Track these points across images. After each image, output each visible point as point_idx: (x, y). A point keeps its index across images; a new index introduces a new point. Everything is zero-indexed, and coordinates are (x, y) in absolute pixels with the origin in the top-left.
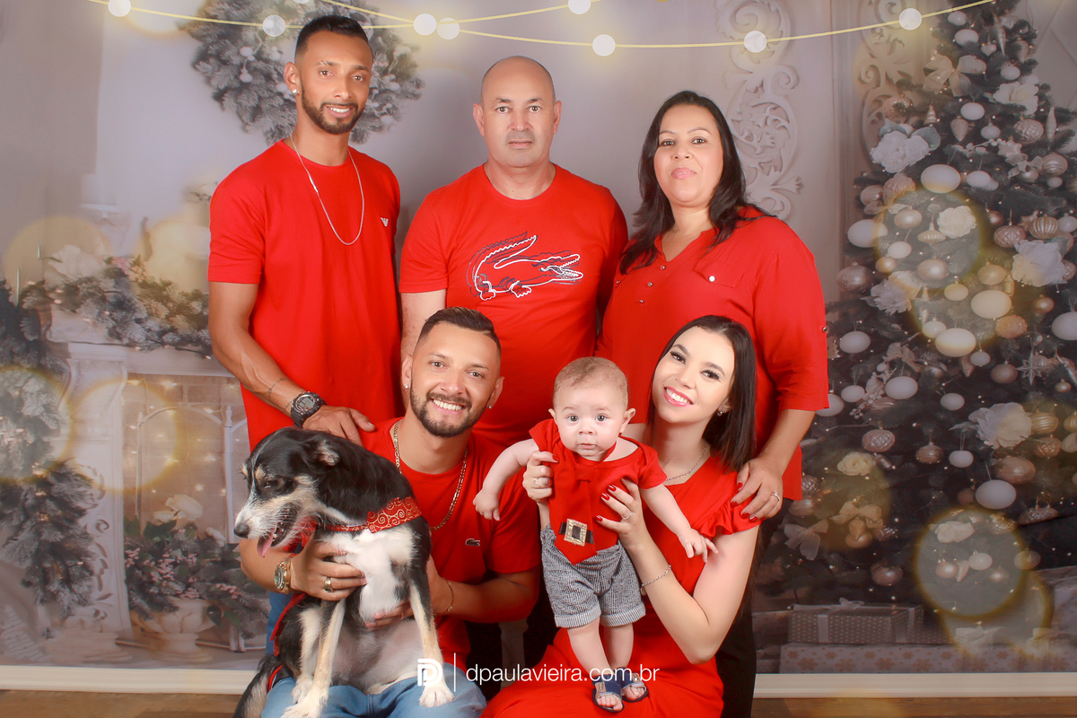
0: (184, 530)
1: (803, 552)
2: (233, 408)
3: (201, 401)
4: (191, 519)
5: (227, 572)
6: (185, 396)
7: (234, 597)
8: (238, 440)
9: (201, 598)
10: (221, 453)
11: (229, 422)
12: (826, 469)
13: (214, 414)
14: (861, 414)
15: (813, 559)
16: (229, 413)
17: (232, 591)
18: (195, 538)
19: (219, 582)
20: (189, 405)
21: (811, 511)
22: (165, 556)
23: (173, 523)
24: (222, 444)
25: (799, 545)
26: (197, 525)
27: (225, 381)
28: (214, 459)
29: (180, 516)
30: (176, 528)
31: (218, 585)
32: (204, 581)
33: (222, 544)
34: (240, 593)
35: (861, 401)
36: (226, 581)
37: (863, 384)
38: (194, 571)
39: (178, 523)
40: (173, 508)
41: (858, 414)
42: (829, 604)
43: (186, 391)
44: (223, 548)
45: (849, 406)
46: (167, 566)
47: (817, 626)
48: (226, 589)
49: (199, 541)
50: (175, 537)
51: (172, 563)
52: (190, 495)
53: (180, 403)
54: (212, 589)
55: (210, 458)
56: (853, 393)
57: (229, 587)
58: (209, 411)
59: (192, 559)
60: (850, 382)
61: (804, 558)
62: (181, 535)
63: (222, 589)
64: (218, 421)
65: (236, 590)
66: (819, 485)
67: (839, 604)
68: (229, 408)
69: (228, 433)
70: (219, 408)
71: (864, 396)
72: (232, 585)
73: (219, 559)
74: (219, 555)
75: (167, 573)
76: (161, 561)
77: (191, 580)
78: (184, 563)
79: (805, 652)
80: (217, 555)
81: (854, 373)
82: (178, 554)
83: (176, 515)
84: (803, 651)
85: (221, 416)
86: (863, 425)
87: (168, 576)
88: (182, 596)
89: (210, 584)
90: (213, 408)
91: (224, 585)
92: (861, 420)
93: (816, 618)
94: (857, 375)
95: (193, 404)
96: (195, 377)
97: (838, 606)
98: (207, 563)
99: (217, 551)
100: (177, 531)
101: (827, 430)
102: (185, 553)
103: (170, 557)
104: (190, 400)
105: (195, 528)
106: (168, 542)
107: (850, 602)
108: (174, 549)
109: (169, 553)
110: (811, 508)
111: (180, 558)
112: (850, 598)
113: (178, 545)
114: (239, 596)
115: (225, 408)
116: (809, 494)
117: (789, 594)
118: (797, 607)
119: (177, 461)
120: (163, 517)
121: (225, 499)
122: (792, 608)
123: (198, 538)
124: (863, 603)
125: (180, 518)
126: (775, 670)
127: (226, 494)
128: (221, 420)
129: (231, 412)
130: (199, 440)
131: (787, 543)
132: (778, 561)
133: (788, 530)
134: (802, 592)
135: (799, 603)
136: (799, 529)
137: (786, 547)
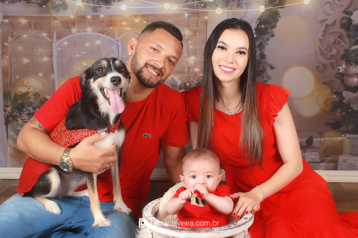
0: (33, 97)
2: (57, 33)
3: (40, 30)
4: (37, 91)
8: (60, 49)
10: (51, 56)
11: (55, 39)
13: (47, 36)
16: (55, 35)
18: (39, 100)
20: (34, 31)
22: (24, 110)
23: (28, 93)
24: (52, 52)
25: (350, 102)
26: (40, 94)
28: (48, 60)
30: (29, 96)
39: (30, 93)
40: (28, 85)
43: (32, 24)
46: (25, 115)
50: (29, 100)
51: (28, 114)
53: (30, 31)
55: (46, 59)
58: (45, 35)
62: (32, 99)
64: (49, 40)
68: (55, 32)
69: (55, 45)
70: (50, 33)
75: (25, 119)
76: (22, 112)
82: (31, 109)
83: (29, 89)
85: (51, 37)
87: (26, 120)
90: (46, 33)
95: (36, 31)
96: (37, 17)
100: (30, 97)
102: (34, 108)
103: (27, 111)
104: (35, 29)
105: (39, 95)
106: (25, 103)
108: (29, 106)
109: (26, 109)
110: (357, 82)
111: (31, 111)
113: (31, 104)
115: (53, 33)
119: (29, 61)
120: (22, 90)
121: (54, 80)
123: (41, 100)
125: (31, 90)
126: (335, 168)
127: (54, 77)
128: (51, 39)
129: (56, 34)
130: (40, 50)
131: (344, 101)
132: (339, 110)
133: (345, 94)
134: (351, 127)
135: (349, 133)
136: (350, 93)
137: (343, 103)
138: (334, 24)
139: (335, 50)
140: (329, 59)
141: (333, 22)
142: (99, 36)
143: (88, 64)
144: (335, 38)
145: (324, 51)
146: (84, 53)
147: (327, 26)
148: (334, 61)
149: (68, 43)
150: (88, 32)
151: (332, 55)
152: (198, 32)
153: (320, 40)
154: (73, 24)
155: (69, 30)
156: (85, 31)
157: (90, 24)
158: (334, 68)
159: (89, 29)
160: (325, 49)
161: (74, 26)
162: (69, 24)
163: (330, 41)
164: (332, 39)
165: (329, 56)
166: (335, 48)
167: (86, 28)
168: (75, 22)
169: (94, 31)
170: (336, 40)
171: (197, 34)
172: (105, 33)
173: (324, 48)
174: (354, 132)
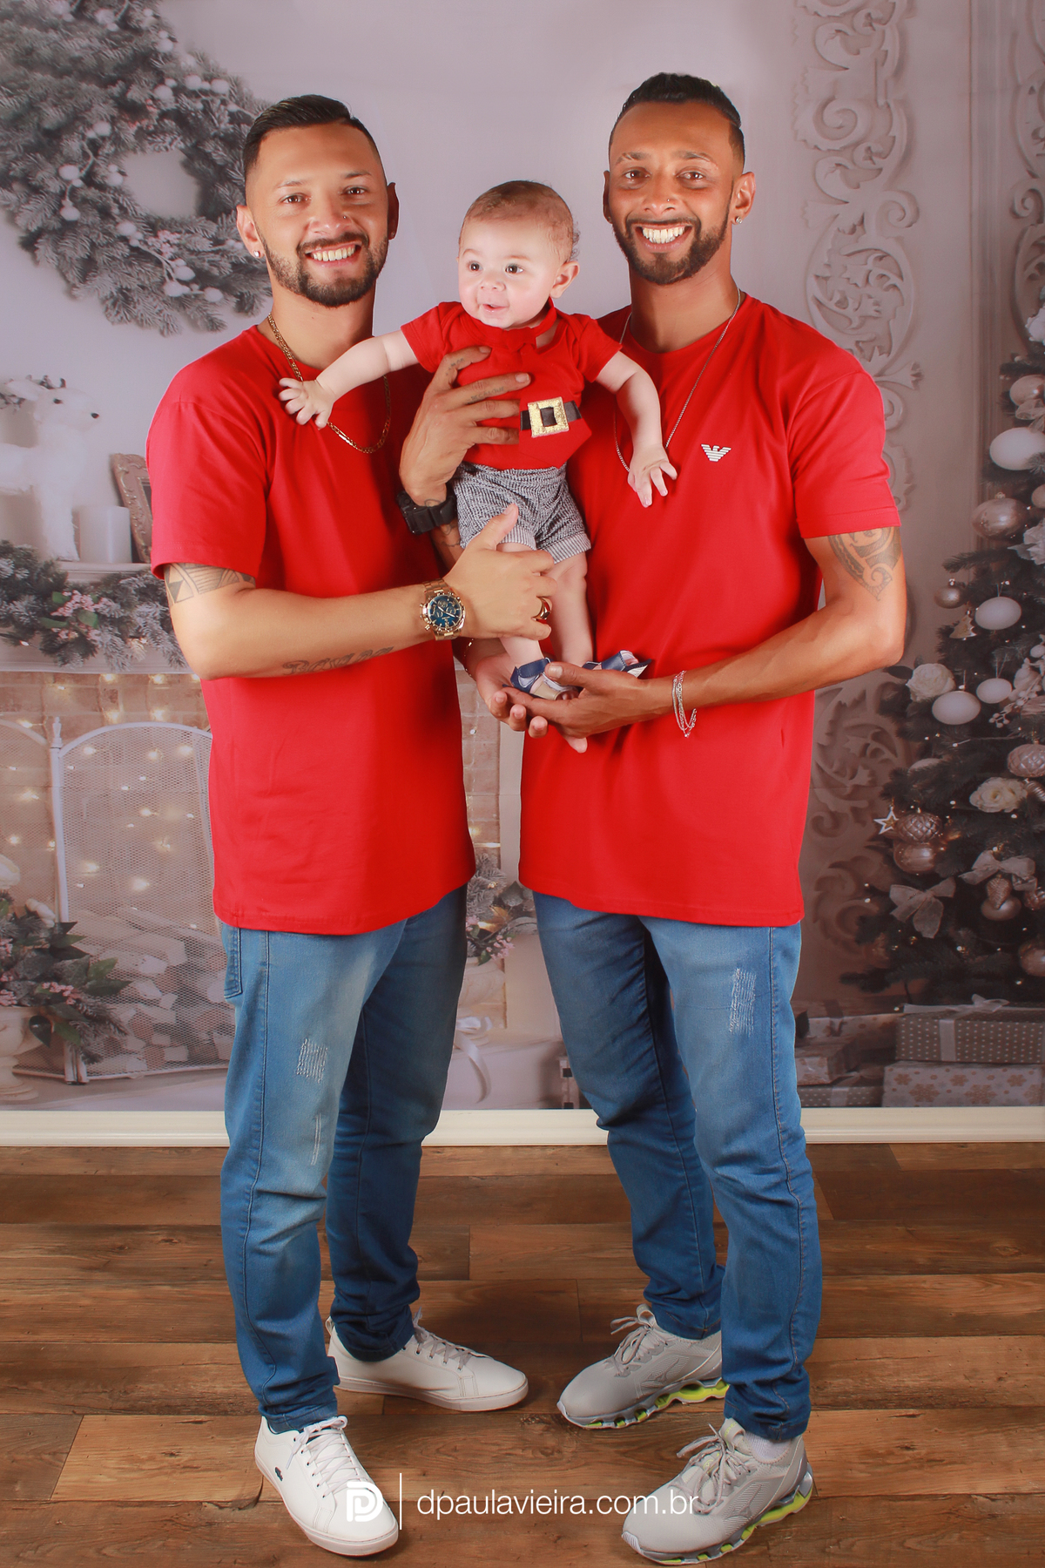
1: (918, 927)
2: (62, 721)
3: (13, 710)
4: (4, 888)
5: (60, 963)
7: (71, 1002)
8: (71, 768)
9: (19, 1003)
10: (46, 787)
11: (57, 741)
12: (953, 802)
13: (33, 728)
14: (1007, 721)
15: (932, 936)
16: (57, 728)
17: (67, 993)
18: (10, 915)
19: (47, 980)
21: (930, 865)
24: (48, 773)
25: (913, 915)
26: (12, 894)
27: (51, 680)
28: (35, 797)
31: (46, 985)
32: (25, 978)
33: (50, 923)
34: (78, 996)
35: (1007, 701)
36: (58, 978)
37: (1010, 676)
38: (8, 964)
41: (1001, 721)
42: (958, 1003)
44: (52, 929)
45: (989, 709)
47: (938, 1037)
48: (58, 990)
49: (16, 919)
54: (37, 991)
55: (30, 795)
56: (994, 689)
57: (63, 987)
58: (26, 724)
59: (6, 947)
60: (991, 673)
61: (918, 935)
63: (52, 990)
64: (41, 739)
65: (72, 992)
66: (942, 827)
67: (972, 1002)
68: (57, 720)
69: (56, 757)
70: (42, 719)
71: (1011, 694)
72: (67, 983)
73: (47, 945)
74: (48, 939)
77: (5, 978)
79: (921, 1076)
80: (43, 940)
81: (997, 660)
84: (917, 1073)
85: (45, 731)
86: (1010, 737)
89: (33, 983)
90: (31, 720)
91: (55, 983)
92: (1006, 730)
93: (937, 1024)
94: (1001, 663)
95: (2, 714)
96: (4, 674)
97: (970, 1006)
98: (29, 951)
99: (44, 934)
101: (956, 744)
105: (10, 900)
107: (988, 1001)
110: (930, 861)
112: (987, 994)
114: (78, 1000)
115: (51, 719)
116: (927, 839)
117: (896, 989)
118: (908, 1008)
121: (53, 856)
122: (901, 1010)
123: (15, 915)
124: (1007, 1002)
126: (876, 1102)
127: (56, 847)
128: (45, 737)
129: (60, 726)
130: (13, 768)
131: (894, 913)
132: (880, 939)
133: (896, 893)
134: (916, 985)
135: (911, 1002)
136: (912, 891)
137: (892, 918)
138: (860, 701)
139: (867, 771)
140: (849, 797)
141: (856, 695)
142: (187, 734)
143: (155, 813)
144: (862, 742)
145: (834, 776)
146: (143, 778)
147: (841, 706)
148: (862, 804)
149: (95, 751)
150: (155, 721)
151: (857, 788)
152: (476, 728)
153: (822, 747)
154: (111, 698)
155: (98, 713)
156: (148, 719)
157: (162, 699)
158: (864, 823)
159: (159, 714)
160: (836, 773)
161: (114, 702)
162: (97, 697)
163: (849, 750)
164: (854, 744)
165: (849, 790)
166: (865, 767)
167: (149, 710)
168: (117, 693)
169: (174, 720)
170: (867, 745)
171: (472, 732)
172: (205, 727)
173: (834, 769)
174: (928, 998)
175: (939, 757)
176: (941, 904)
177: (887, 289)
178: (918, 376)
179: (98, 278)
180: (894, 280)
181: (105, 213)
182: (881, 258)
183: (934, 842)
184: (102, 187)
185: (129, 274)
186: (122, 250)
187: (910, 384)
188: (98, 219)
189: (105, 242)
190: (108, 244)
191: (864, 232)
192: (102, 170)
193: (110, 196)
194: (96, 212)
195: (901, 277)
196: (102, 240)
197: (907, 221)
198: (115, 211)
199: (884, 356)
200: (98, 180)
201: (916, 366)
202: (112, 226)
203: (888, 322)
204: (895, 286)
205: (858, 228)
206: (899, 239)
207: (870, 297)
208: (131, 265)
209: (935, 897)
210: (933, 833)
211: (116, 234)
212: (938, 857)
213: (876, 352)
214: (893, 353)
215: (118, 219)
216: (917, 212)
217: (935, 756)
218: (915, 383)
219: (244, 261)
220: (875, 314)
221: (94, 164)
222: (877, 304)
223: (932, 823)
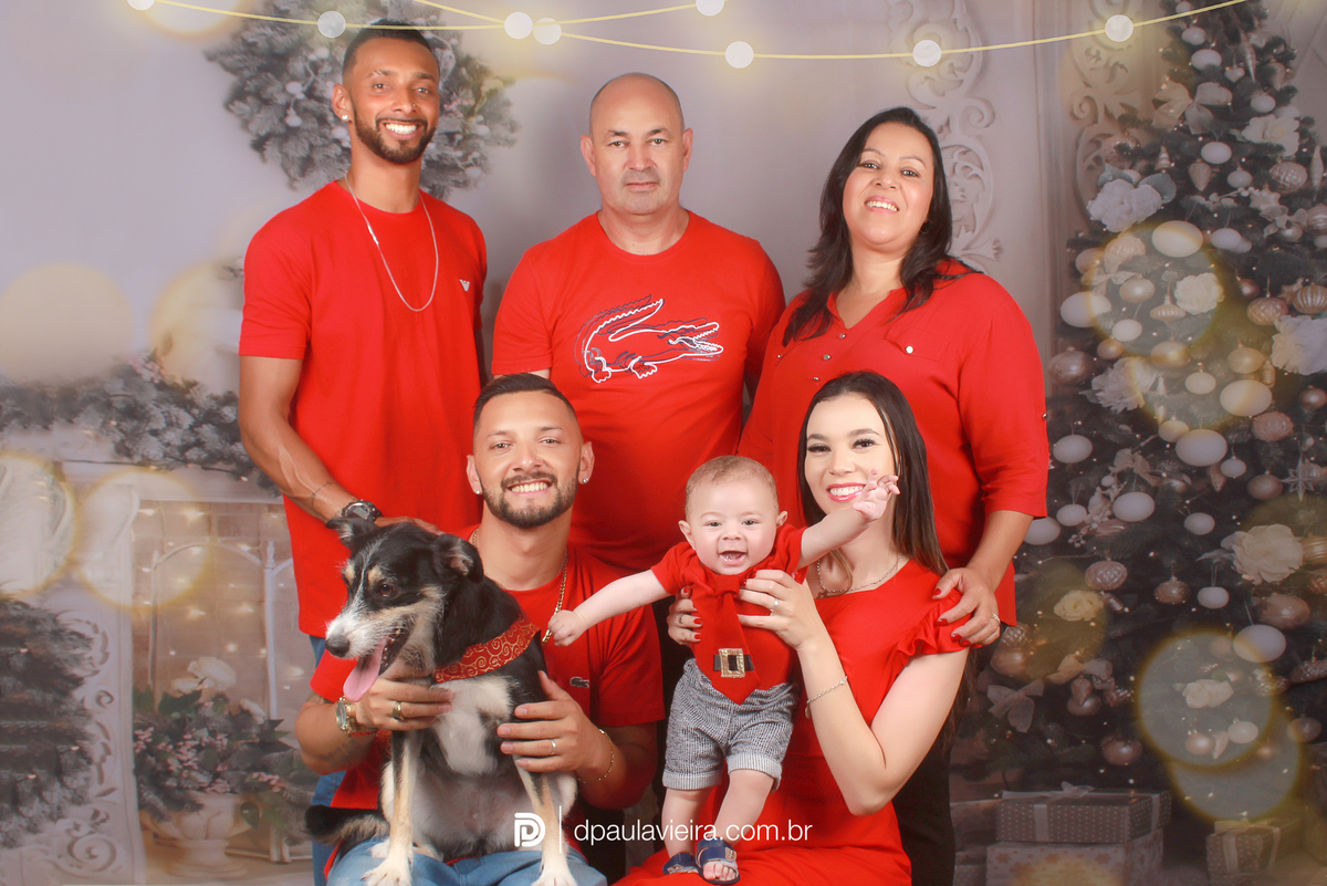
0: (211, 704)
1: (1012, 723)
2: (275, 545)
3: (234, 536)
4: (221, 689)
5: (268, 756)
6: (214, 529)
7: (277, 790)
8: (282, 585)
9: (232, 791)
10: (260, 602)
11: (270, 561)
12: (1040, 613)
13: (251, 552)
14: (1083, 542)
15: (1025, 731)
16: (271, 550)
17: (273, 782)
18: (226, 713)
19: (257, 770)
20: (219, 540)
21: (1021, 668)
22: (186, 737)
23: (197, 694)
24: (262, 590)
25: (1007, 713)
26: (229, 696)
27: (266, 509)
28: (251, 611)
29: (206, 685)
30: (201, 700)
31: (255, 775)
32: (237, 769)
33: (260, 720)
34: (283, 785)
35: (1083, 524)
36: (266, 769)
37: (1084, 502)
38: (224, 757)
39: (203, 694)
40: (197, 674)
41: (1079, 542)
42: (1049, 790)
43: (215, 523)
44: (262, 726)
45: (1067, 531)
46: (189, 750)
47: (1033, 820)
48: (265, 780)
49: (231, 717)
50: (200, 712)
51: (195, 747)
52: (219, 658)
53: (208, 538)
54: (247, 780)
55: (246, 609)
56: (1071, 514)
57: (270, 777)
58: (245, 548)
59: (222, 741)
60: (1068, 501)
61: (1013, 729)
62: (208, 709)
63: (260, 780)
64: (257, 561)
65: (279, 781)
66: (1031, 634)
67: (1061, 789)
68: (271, 543)
69: (270, 575)
70: (258, 544)
71: (1086, 518)
72: (274, 774)
73: (258, 740)
74: (258, 735)
75: (189, 760)
76: (181, 743)
77: (220, 769)
78: (211, 746)
79: (1019, 855)
80: (254, 736)
81: (1073, 489)
82: (204, 734)
83: (201, 683)
84: (1015, 853)
85: (261, 554)
86: (1086, 556)
87: (190, 763)
88: (208, 790)
89: (244, 773)
90: (250, 545)
91: (263, 774)
92: (1082, 550)
93: (1032, 809)
94: (1076, 492)
95: (224, 539)
96: (227, 505)
97: (1059, 793)
98: (242, 746)
99: (254, 730)
100: (201, 705)
101: (1040, 562)
102: (213, 733)
103: (193, 739)
104: (221, 534)
105: (226, 700)
106: (190, 719)
107: (1075, 788)
108: (199, 728)
109: (192, 733)
110: (1022, 664)
111: (205, 740)
112: (1074, 781)
113: (204, 722)
114: (283, 789)
115: (266, 543)
116: (1018, 645)
117: (995, 777)
118: (1006, 794)
119: (202, 613)
120: (185, 686)
121: (265, 662)
122: (1000, 796)
123: (230, 713)
124: (1092, 788)
125: (206, 686)
126: (981, 881)
127: (267, 654)
128: (261, 559)
129: (273, 549)
130: (232, 585)
131: (992, 710)
132: (981, 733)
133: (994, 692)
134: (1013, 774)
135: (1008, 789)
136: (1006, 691)
137: (991, 714)
174: (1024, 784)
175: (1027, 573)
176: (1032, 702)
177: (970, 178)
178: (999, 250)
179: (314, 173)
180: (976, 170)
181: (322, 120)
182: (964, 153)
183: (1024, 647)
184: (320, 100)
185: (341, 170)
186: (335, 150)
187: (992, 257)
188: (316, 125)
189: (321, 143)
190: (324, 146)
191: (950, 132)
192: (320, 86)
193: (326, 106)
194: (314, 119)
195: (982, 169)
196: (319, 142)
197: (985, 122)
198: (331, 118)
199: (970, 233)
200: (318, 93)
201: (996, 241)
202: (327, 131)
203: (972, 206)
204: (977, 176)
205: (945, 128)
206: (979, 138)
207: (956, 185)
208: (342, 162)
209: (1028, 696)
210: (1023, 639)
211: (330, 137)
212: (1028, 661)
213: (963, 229)
214: (976, 232)
215: (333, 125)
216: (994, 114)
217: (1024, 572)
218: (996, 255)
219: (435, 158)
220: (961, 199)
221: (315, 81)
222: (962, 190)
223: (1022, 632)
